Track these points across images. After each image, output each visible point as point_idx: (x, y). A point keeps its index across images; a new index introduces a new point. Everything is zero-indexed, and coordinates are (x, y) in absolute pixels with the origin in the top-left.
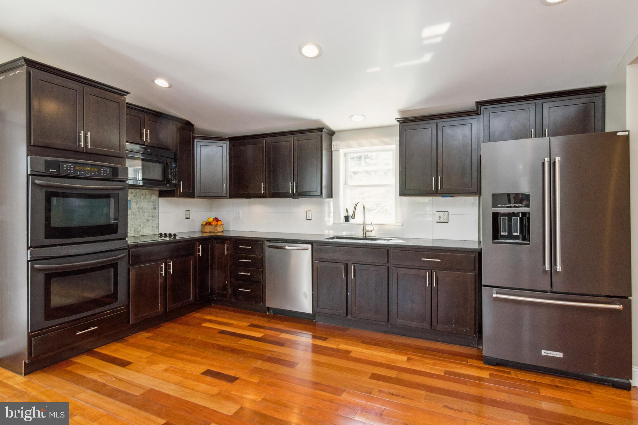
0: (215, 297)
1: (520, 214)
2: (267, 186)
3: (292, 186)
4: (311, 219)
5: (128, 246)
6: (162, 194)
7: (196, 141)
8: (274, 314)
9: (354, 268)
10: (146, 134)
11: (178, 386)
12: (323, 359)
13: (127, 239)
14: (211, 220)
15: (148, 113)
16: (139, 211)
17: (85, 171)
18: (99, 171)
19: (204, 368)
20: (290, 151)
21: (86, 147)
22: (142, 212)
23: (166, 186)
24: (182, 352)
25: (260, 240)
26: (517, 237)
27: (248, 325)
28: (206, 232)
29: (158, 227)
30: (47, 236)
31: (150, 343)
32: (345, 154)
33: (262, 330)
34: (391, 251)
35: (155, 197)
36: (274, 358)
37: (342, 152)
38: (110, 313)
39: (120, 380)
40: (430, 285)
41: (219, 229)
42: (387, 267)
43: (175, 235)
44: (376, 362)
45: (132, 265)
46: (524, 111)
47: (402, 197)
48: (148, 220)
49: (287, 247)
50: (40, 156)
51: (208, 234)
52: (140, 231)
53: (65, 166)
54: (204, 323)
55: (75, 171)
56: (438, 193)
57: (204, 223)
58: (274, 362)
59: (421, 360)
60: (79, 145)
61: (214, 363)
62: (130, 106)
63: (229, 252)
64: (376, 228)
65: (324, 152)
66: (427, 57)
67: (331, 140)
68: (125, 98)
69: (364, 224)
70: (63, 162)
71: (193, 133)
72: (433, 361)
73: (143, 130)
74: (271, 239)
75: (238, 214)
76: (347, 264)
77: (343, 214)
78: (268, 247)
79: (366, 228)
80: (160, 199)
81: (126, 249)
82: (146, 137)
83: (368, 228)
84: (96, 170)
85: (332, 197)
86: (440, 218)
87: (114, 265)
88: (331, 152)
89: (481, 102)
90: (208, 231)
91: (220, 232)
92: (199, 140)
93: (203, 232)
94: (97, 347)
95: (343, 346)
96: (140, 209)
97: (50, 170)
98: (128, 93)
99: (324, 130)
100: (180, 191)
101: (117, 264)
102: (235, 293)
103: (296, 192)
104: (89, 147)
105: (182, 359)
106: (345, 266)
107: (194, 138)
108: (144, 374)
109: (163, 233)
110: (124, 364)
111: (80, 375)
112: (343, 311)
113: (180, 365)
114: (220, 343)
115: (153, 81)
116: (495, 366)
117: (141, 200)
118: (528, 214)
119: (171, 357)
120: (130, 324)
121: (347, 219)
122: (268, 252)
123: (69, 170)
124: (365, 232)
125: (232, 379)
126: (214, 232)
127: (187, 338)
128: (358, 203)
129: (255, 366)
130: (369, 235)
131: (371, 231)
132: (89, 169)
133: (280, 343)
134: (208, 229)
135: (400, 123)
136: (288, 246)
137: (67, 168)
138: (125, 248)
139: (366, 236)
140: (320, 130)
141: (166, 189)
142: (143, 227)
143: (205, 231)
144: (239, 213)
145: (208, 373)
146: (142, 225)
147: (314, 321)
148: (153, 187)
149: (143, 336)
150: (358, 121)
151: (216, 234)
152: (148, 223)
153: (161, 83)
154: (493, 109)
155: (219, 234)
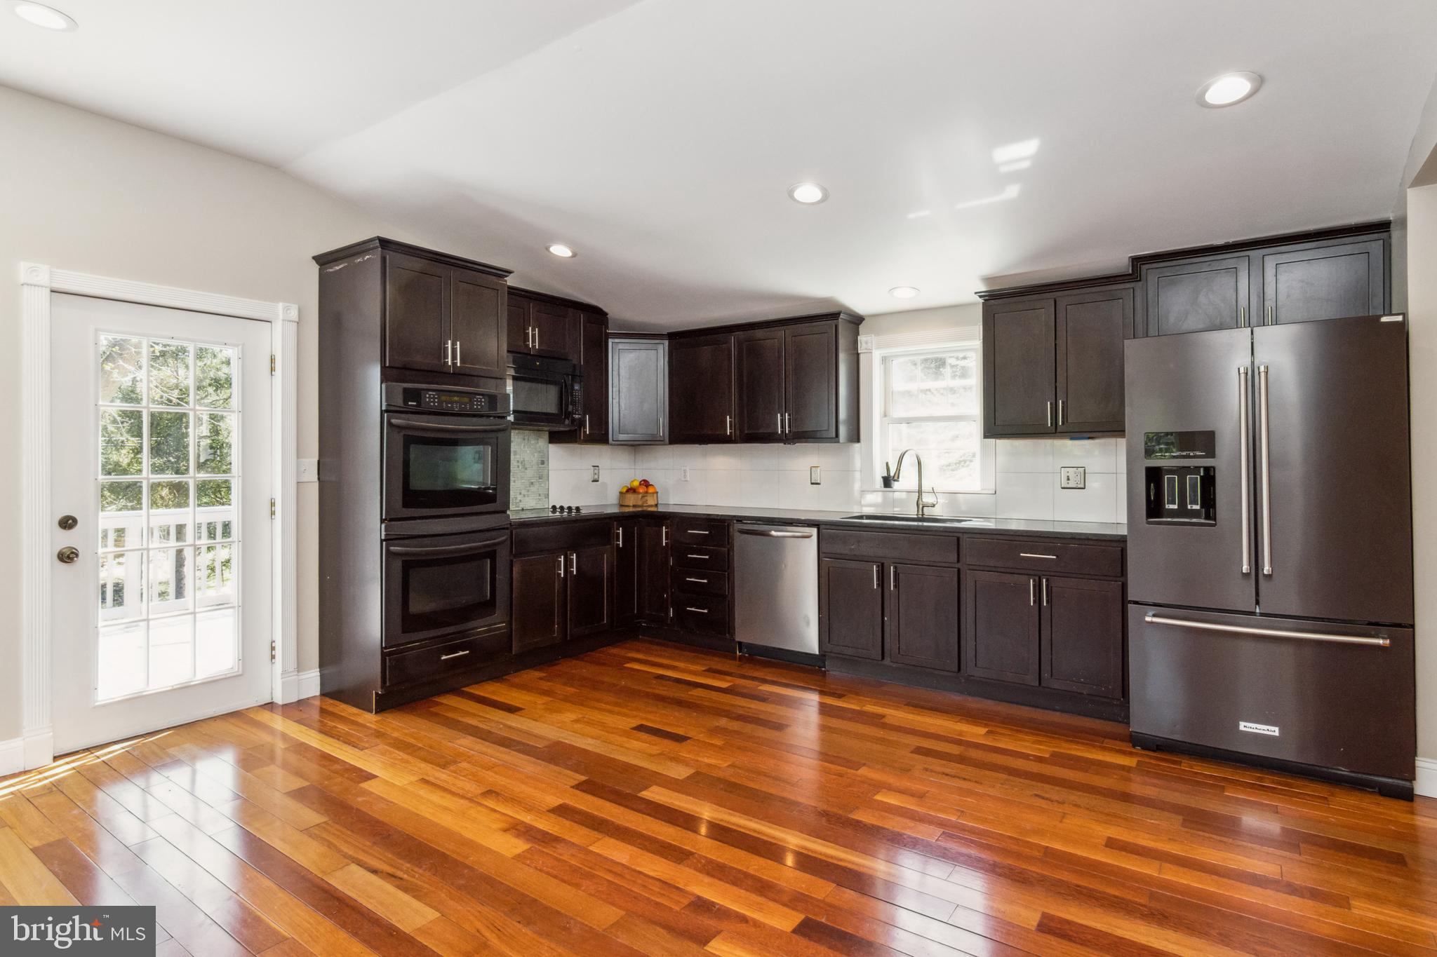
0: (645, 623)
1: (1202, 469)
2: (736, 421)
3: (782, 420)
4: (819, 482)
5: (511, 524)
6: (555, 438)
7: (610, 341)
8: (750, 655)
9: (895, 572)
10: (534, 336)
11: (599, 742)
12: (835, 723)
13: (508, 512)
14: (636, 484)
15: (536, 299)
16: (518, 467)
17: (452, 403)
18: (471, 402)
19: (636, 723)
20: (780, 357)
21: (454, 364)
22: (523, 470)
23: (563, 423)
24: (598, 701)
25: (725, 520)
26: (1194, 514)
27: (704, 669)
28: (628, 506)
29: (547, 496)
30: (406, 505)
31: (545, 685)
32: (885, 360)
33: (729, 678)
34: (964, 538)
35: (542, 442)
36: (749, 717)
37: (877, 355)
38: (485, 632)
39: (510, 727)
40: (1037, 604)
41: (651, 501)
42: (956, 570)
43: (578, 509)
44: (928, 733)
45: (515, 556)
46: (1226, 272)
47: (994, 440)
48: (532, 483)
49: (773, 533)
50: (397, 382)
51: (631, 509)
52: (520, 501)
53: (427, 396)
54: (628, 663)
55: (440, 402)
56: (1059, 432)
57: (624, 490)
58: (750, 722)
59: (1014, 736)
60: (445, 362)
61: (649, 716)
62: (513, 291)
63: (669, 541)
64: (942, 500)
65: (842, 357)
66: (1012, 191)
67: (857, 333)
68: (506, 281)
69: (920, 492)
70: (424, 390)
71: (607, 327)
72: (1035, 738)
73: (528, 329)
74: (745, 517)
75: (685, 473)
76: (883, 564)
77: (879, 473)
78: (739, 534)
79: (924, 500)
80: (550, 445)
81: (507, 529)
82: (534, 341)
83: (927, 499)
84: (466, 400)
85: (858, 441)
86: (1068, 479)
87: (491, 555)
88: (856, 356)
89: (1141, 258)
90: (631, 505)
91: (652, 506)
92: (617, 340)
93: (622, 506)
94: (467, 686)
95: (871, 708)
96: (519, 464)
97: (410, 403)
98: (510, 272)
99: (842, 316)
100: (585, 432)
101: (495, 551)
102: (682, 615)
103: (790, 431)
104: (459, 365)
105: (600, 709)
106: (878, 566)
107: (608, 336)
108: (544, 723)
109: (558, 507)
110: (511, 709)
111: (453, 719)
112: (876, 653)
113: (597, 716)
114: (657, 691)
115: (547, 249)
116: (1154, 751)
117: (522, 447)
118: (1212, 469)
119: (582, 705)
120: (513, 653)
121: (887, 482)
122: (739, 540)
123: (432, 402)
124: (921, 506)
125: (680, 739)
126: (642, 506)
127: (603, 683)
128: (905, 453)
129: (717, 724)
130: (928, 512)
131: (933, 506)
132: (456, 398)
133: (762, 699)
134: (631, 500)
135: (985, 300)
136: (775, 531)
137: (431, 400)
138: (506, 526)
139: (923, 515)
140: (834, 316)
141: (562, 429)
142: (524, 495)
143: (626, 504)
144: (685, 471)
145: (641, 728)
146: (523, 492)
147: (823, 669)
148: (540, 426)
149: (532, 675)
150: (904, 298)
151: (645, 508)
152: (533, 489)
153: (561, 251)
154: (1165, 269)
155: (650, 509)
